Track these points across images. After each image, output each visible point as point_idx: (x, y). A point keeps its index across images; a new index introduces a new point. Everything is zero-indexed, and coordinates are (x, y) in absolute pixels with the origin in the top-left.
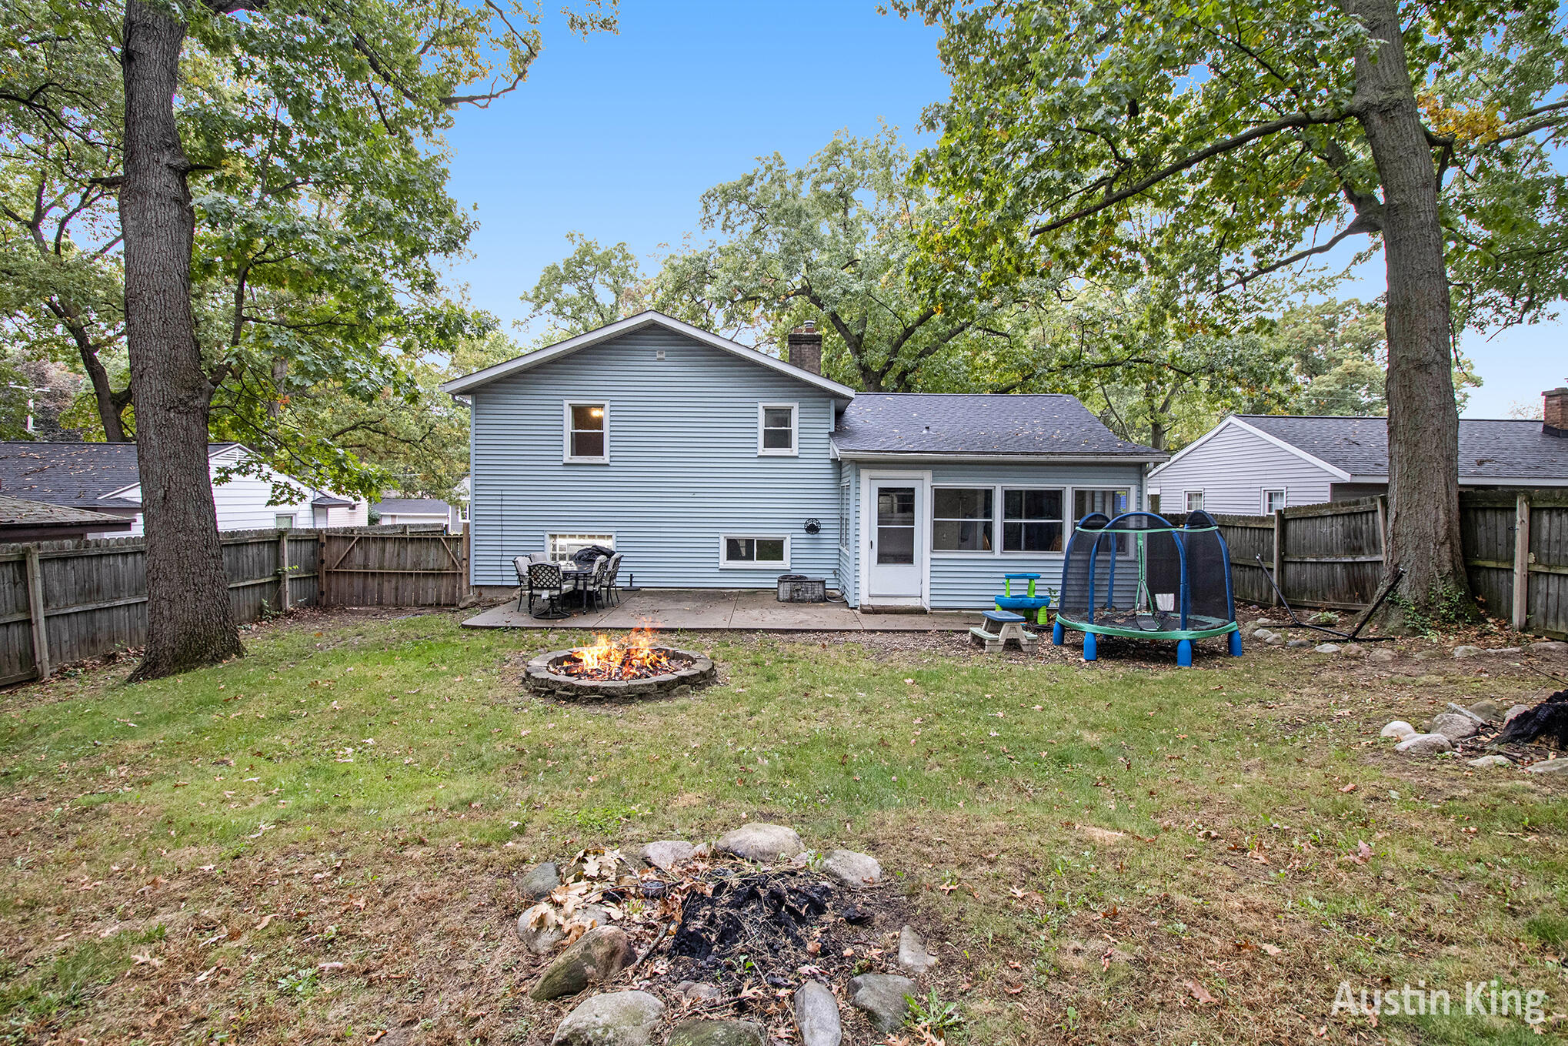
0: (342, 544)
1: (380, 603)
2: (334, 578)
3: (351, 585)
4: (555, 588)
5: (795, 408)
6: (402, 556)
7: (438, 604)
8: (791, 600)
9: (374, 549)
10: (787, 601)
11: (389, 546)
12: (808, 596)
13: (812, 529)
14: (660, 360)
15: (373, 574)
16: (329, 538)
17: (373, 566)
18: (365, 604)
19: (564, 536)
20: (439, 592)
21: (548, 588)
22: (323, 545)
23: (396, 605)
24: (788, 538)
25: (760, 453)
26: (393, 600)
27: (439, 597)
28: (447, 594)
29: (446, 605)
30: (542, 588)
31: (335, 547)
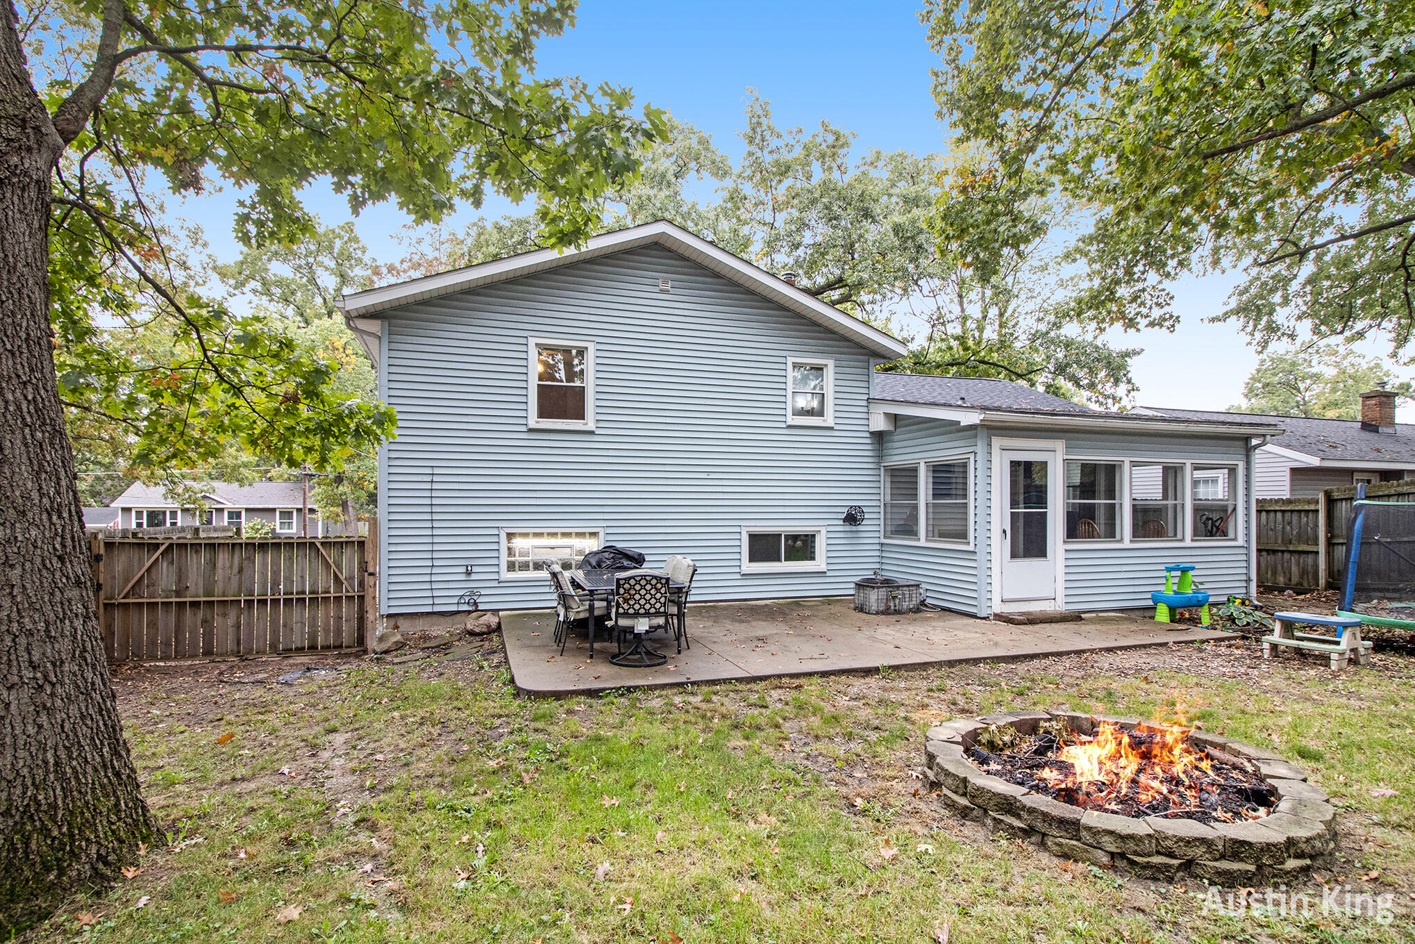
0: (135, 554)
1: (208, 652)
2: (117, 614)
3: (153, 624)
4: (657, 614)
5: (831, 363)
6: (246, 574)
7: (313, 647)
8: (886, 612)
9: (196, 564)
10: (883, 613)
11: (222, 558)
12: (905, 605)
13: (852, 519)
14: (662, 291)
15: (195, 605)
16: (109, 545)
17: (196, 591)
18: (180, 655)
19: (526, 535)
20: (313, 625)
21: (647, 614)
22: (98, 558)
23: (237, 653)
24: (823, 531)
25: (790, 422)
26: (230, 645)
27: (313, 636)
28: (327, 631)
29: (326, 648)
30: (637, 615)
31: (120, 562)
